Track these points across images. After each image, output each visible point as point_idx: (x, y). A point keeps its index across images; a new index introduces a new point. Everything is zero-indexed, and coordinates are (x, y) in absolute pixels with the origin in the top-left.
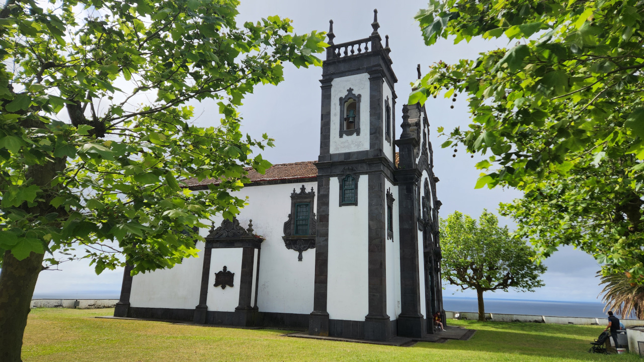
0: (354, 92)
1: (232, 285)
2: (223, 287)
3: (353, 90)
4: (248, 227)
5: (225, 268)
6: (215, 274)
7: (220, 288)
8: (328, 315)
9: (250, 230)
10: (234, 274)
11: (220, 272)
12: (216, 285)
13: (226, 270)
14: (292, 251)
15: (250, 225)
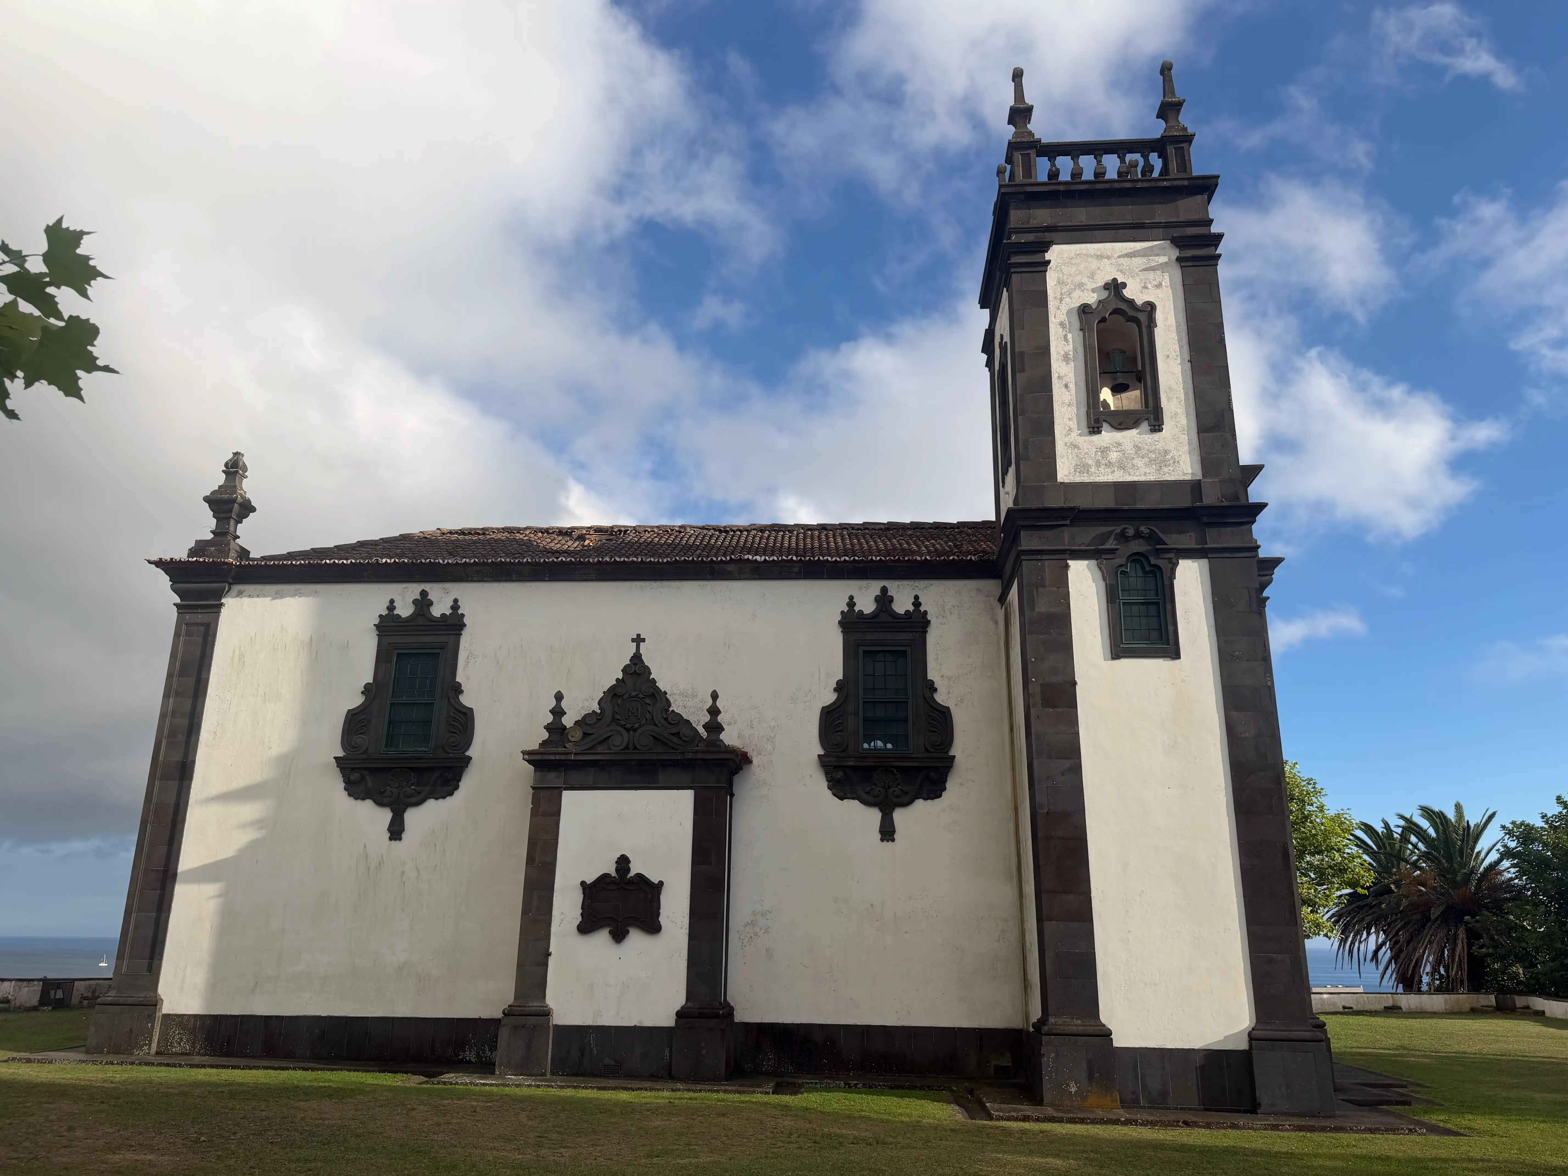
0: (1127, 293)
1: (652, 927)
2: (619, 936)
3: (1124, 285)
4: (707, 718)
5: (623, 862)
6: (583, 884)
7: (602, 938)
8: (1106, 1034)
9: (715, 727)
10: (661, 883)
11: (605, 876)
12: (586, 927)
13: (628, 870)
14: (853, 806)
15: (714, 711)
